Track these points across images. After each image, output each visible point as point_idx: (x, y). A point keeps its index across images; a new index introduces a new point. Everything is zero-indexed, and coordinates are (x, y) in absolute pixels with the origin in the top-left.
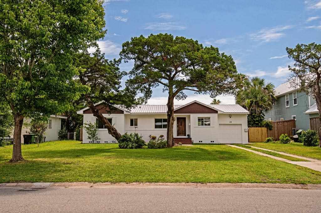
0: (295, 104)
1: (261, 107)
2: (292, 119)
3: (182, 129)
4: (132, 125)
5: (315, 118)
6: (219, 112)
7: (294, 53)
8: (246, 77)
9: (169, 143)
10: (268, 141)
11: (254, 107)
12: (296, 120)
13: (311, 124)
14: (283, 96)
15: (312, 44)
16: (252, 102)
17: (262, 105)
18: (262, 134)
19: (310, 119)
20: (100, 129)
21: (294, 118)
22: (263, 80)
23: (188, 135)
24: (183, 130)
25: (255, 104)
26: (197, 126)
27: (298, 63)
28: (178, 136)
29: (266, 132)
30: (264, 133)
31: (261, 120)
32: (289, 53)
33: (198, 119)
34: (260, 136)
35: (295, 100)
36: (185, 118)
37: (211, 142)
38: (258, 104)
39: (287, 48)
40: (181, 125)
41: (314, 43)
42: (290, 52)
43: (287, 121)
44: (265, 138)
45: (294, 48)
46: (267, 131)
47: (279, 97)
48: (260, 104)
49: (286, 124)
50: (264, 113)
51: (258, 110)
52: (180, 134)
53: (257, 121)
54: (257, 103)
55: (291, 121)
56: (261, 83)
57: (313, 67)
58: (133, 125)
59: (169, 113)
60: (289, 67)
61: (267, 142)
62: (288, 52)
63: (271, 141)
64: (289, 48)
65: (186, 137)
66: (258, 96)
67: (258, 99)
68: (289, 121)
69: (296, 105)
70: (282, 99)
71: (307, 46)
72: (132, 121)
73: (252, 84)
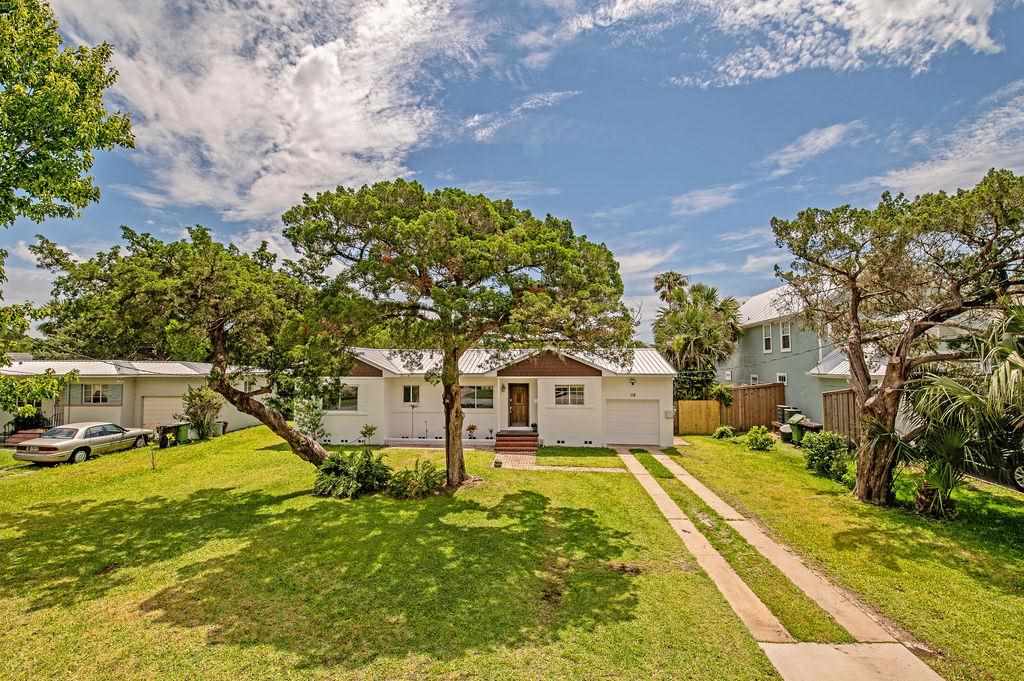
0: (784, 347)
1: (708, 352)
2: (778, 382)
3: (521, 411)
4: (407, 399)
5: (837, 394)
6: (604, 374)
7: (793, 235)
8: (682, 280)
9: (451, 476)
10: (722, 434)
11: (692, 353)
12: (785, 383)
13: (825, 410)
14: (758, 327)
15: (844, 209)
16: (687, 341)
17: (710, 349)
18: (708, 415)
19: (825, 395)
20: (329, 412)
21: (782, 379)
22: (714, 291)
23: (535, 426)
24: (524, 412)
25: (695, 345)
26: (553, 405)
27: (802, 261)
28: (510, 425)
29: (717, 410)
30: (712, 414)
31: (709, 381)
32: (779, 234)
33: (557, 389)
34: (704, 420)
35: (785, 339)
36: (526, 386)
37: (586, 442)
38: (702, 345)
39: (774, 218)
40: (519, 401)
41: (848, 206)
42: (782, 229)
43: (765, 388)
44: (716, 426)
45: (792, 218)
46: (721, 408)
47: (749, 330)
48: (706, 346)
49: (762, 393)
50: (716, 365)
51: (702, 358)
52: (517, 421)
53: (698, 382)
54: (698, 344)
55: (775, 385)
56: (710, 297)
57: (840, 273)
58: (408, 401)
59: (447, 401)
60: (776, 270)
61: (719, 438)
62: (775, 230)
63: (728, 436)
64: (778, 219)
65: (530, 429)
66: (702, 327)
67: (701, 335)
68: (770, 387)
69: (788, 350)
70: (755, 334)
71: (829, 213)
72: (407, 390)
73: (690, 299)
